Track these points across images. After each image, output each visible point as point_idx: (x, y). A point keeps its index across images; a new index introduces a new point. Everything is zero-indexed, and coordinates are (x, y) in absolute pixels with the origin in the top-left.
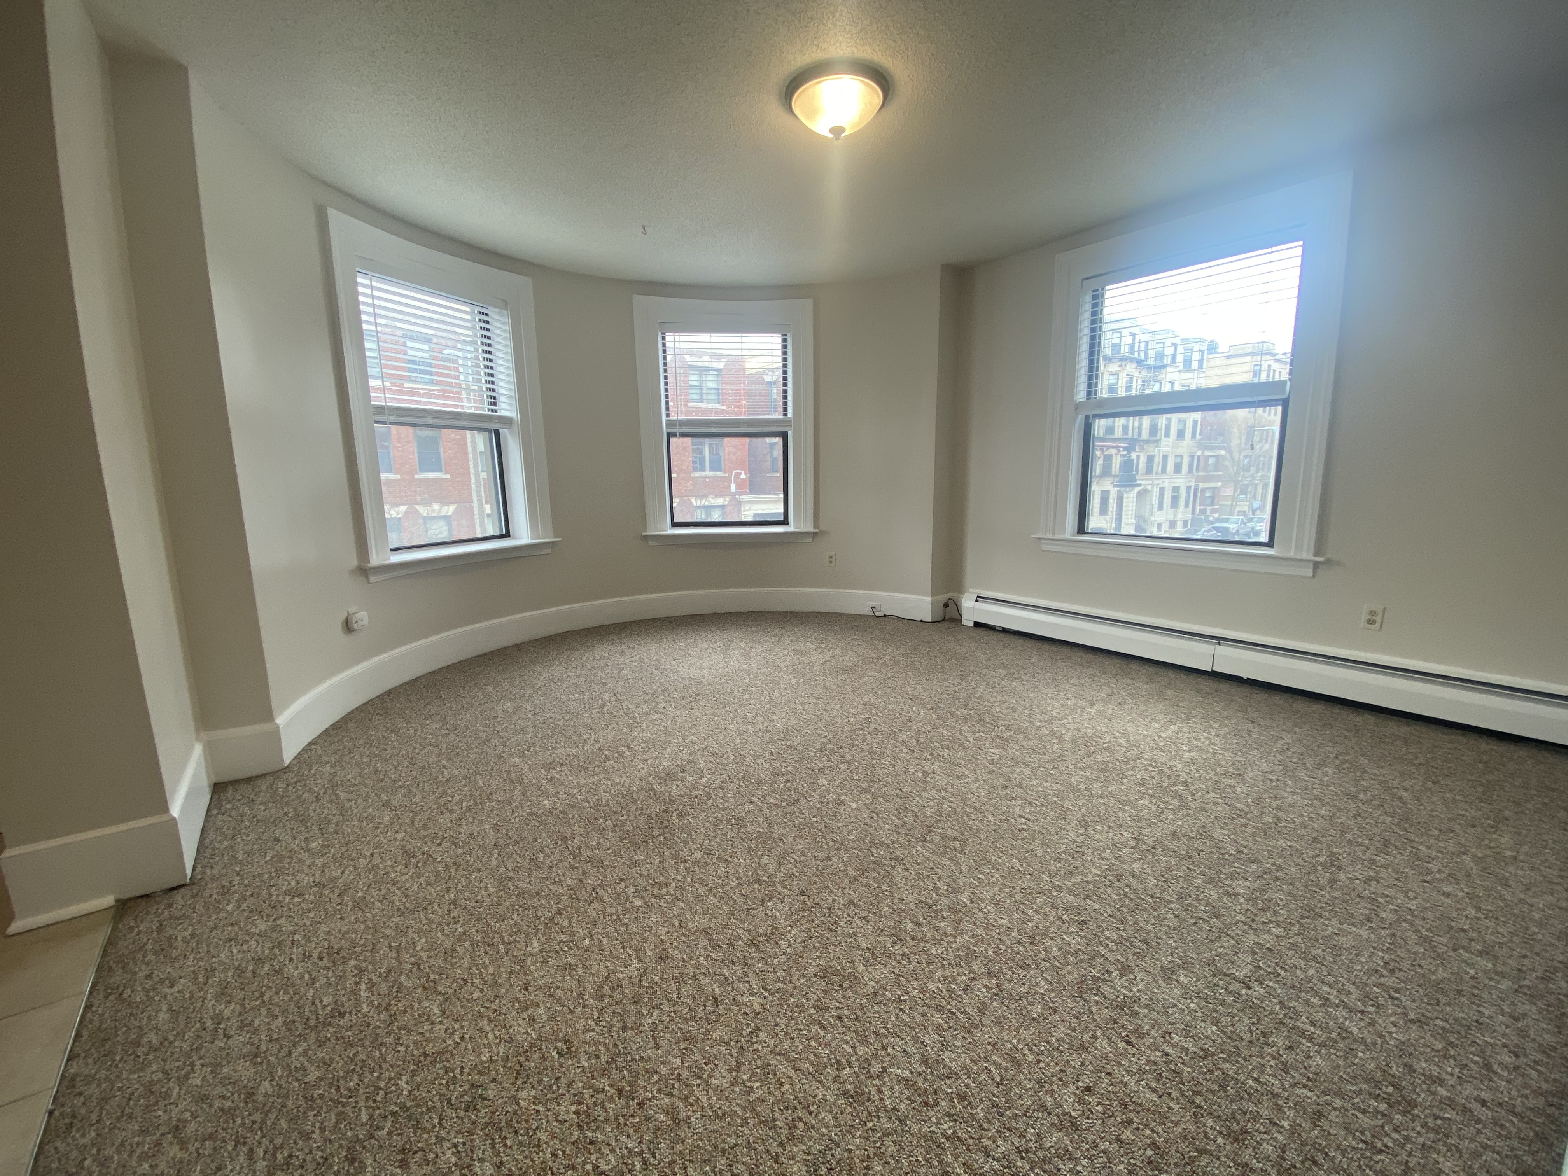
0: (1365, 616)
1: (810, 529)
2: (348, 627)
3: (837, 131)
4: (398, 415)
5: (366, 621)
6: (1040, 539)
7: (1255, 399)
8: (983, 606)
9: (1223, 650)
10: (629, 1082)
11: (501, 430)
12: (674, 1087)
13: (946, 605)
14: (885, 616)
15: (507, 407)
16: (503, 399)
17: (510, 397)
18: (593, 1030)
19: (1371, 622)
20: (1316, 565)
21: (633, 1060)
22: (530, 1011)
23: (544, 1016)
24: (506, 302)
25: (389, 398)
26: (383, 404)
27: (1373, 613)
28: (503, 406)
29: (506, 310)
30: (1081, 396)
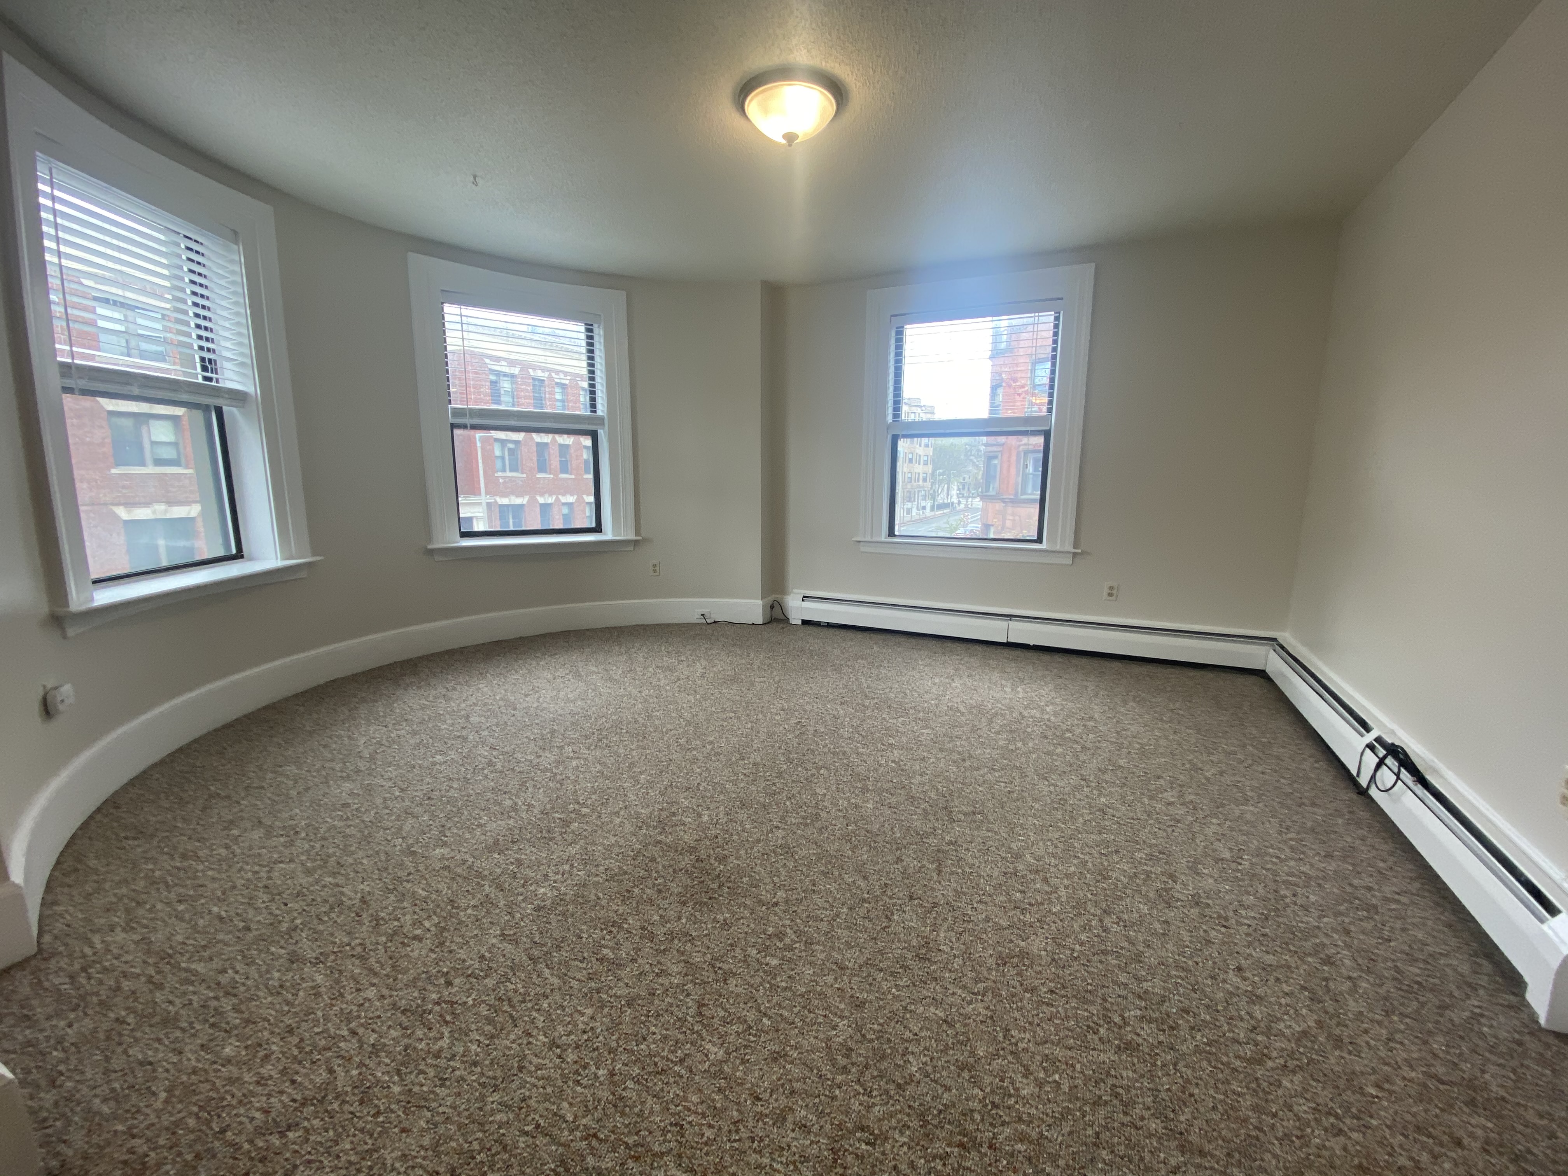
0: (1106, 591)
1: (631, 536)
2: (47, 709)
3: (790, 138)
4: (91, 379)
5: (71, 700)
6: (859, 542)
7: (1028, 428)
8: (807, 604)
9: (1014, 625)
10: (960, 1134)
11: (225, 409)
12: (1001, 1116)
13: (772, 607)
14: (715, 622)
15: (235, 378)
16: (226, 365)
17: (242, 364)
18: (874, 1105)
19: (1110, 595)
20: (1075, 555)
21: (940, 1112)
22: (790, 1118)
23: (810, 1117)
24: (235, 233)
25: (78, 353)
26: (69, 361)
27: (1111, 588)
28: (228, 374)
29: (237, 243)
30: (890, 419)
